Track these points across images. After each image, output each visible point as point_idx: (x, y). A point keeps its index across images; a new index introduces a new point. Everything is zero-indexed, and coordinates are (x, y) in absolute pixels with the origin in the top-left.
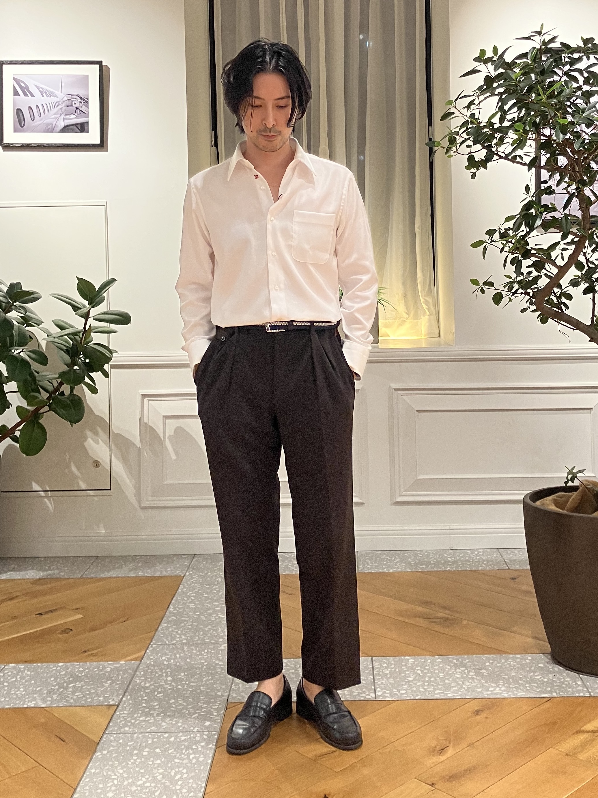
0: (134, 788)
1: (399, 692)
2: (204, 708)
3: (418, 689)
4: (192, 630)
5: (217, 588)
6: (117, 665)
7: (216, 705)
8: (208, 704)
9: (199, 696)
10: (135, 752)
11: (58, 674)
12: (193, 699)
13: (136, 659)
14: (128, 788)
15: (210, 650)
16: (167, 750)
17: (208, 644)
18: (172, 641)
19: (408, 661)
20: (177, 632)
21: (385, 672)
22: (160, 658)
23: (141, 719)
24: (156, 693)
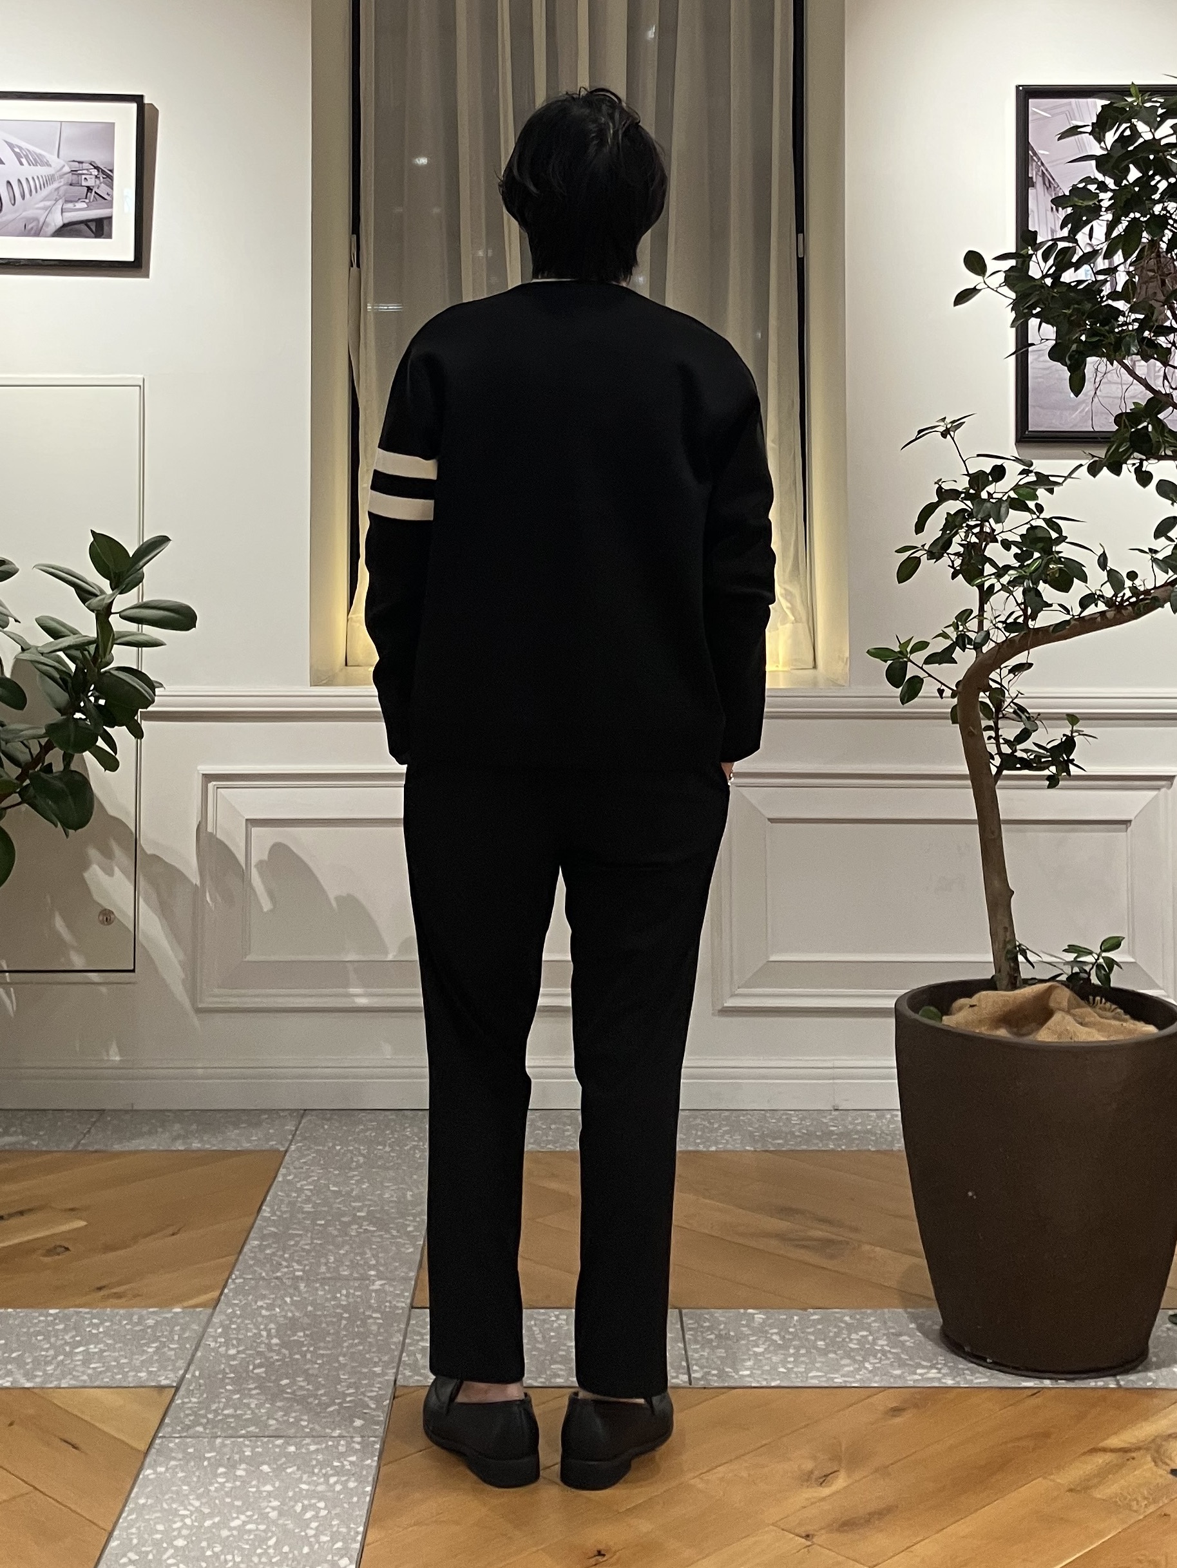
0: (225, 1533)
1: (737, 1372)
2: (350, 1395)
3: (774, 1368)
4: (313, 1254)
5: (354, 1176)
6: (169, 1315)
7: (372, 1391)
8: (357, 1388)
9: (338, 1375)
10: (221, 1470)
11: (50, 1329)
12: (326, 1377)
13: (203, 1305)
14: (213, 1533)
15: (352, 1291)
16: (282, 1468)
17: (347, 1279)
18: (273, 1273)
19: (753, 1318)
20: (282, 1256)
21: (709, 1337)
22: (253, 1304)
23: (226, 1412)
24: (251, 1367)
